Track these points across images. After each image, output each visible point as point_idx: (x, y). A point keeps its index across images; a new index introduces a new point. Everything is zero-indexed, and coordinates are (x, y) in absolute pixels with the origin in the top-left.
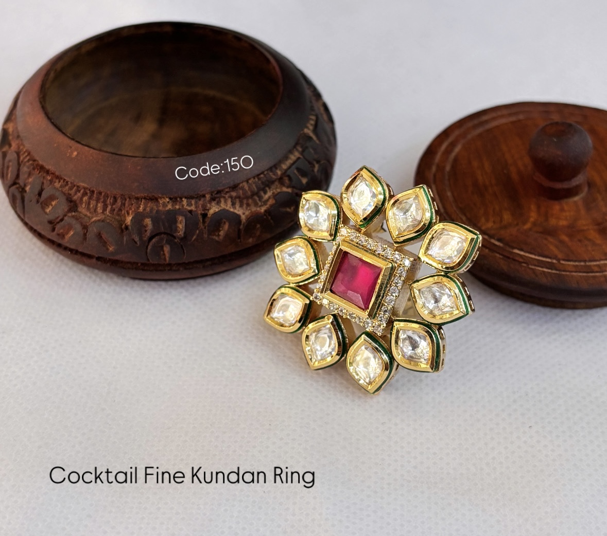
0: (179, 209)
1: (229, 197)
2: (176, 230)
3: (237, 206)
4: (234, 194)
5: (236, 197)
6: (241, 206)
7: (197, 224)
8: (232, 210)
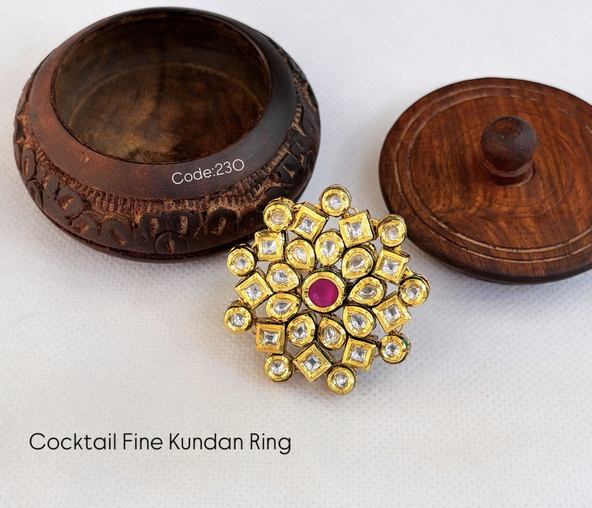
0: (183, 210)
1: (226, 196)
2: (180, 228)
3: (233, 203)
4: (230, 193)
5: (232, 196)
6: (237, 202)
7: (199, 222)
8: (228, 208)
